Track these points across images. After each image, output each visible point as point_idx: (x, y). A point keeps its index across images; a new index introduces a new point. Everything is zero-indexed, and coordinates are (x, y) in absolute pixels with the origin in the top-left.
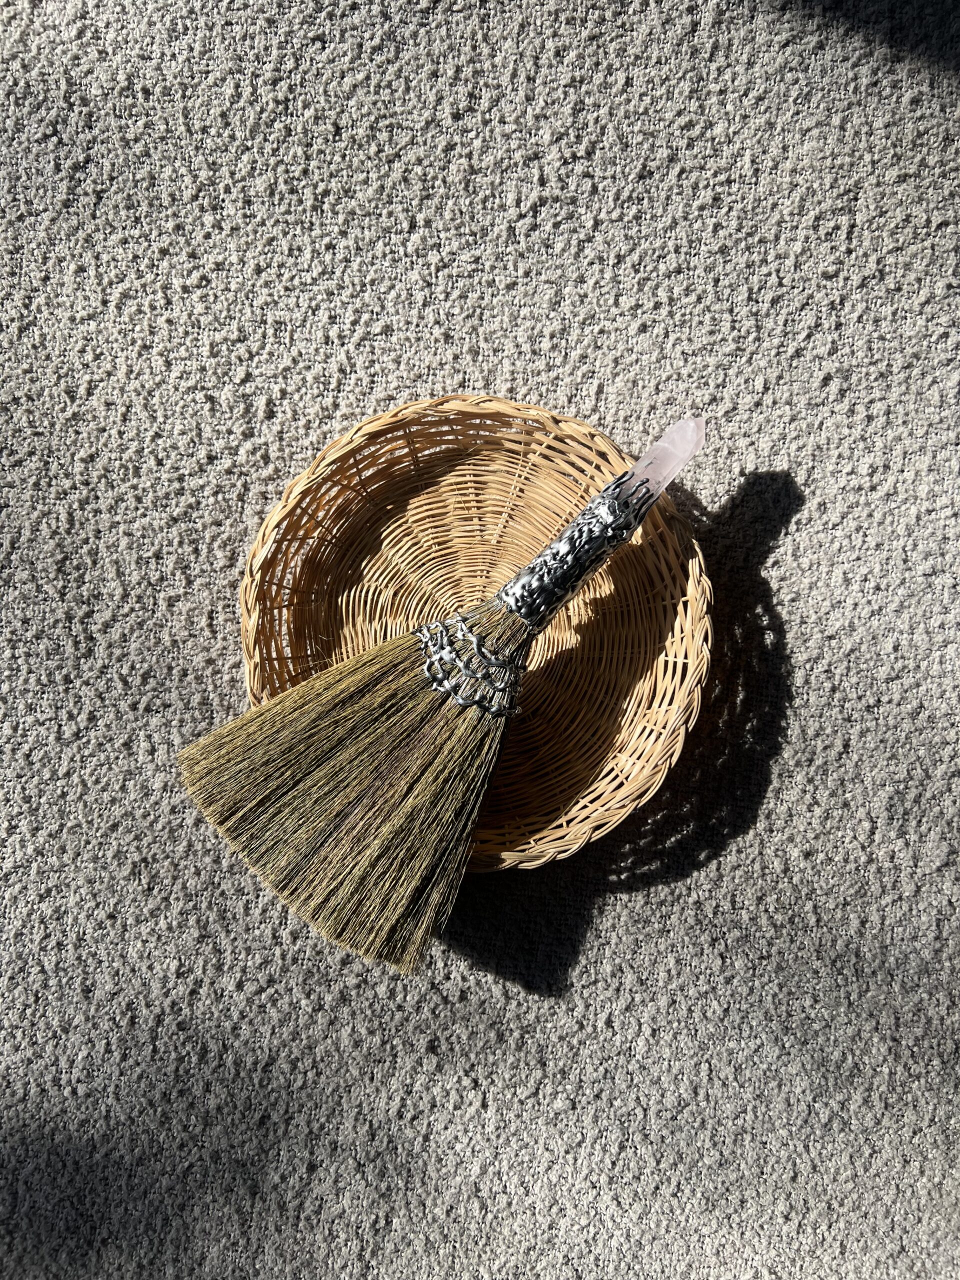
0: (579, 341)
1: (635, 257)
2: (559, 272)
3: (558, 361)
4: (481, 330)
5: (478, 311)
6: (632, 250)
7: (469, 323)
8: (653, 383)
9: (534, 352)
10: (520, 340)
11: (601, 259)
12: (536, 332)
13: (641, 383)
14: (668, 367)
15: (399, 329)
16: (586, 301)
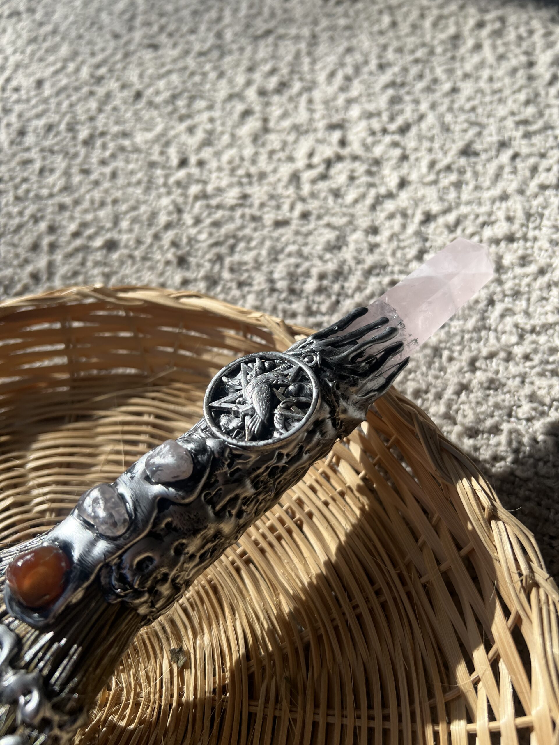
0: (359, 289)
1: (451, 218)
2: (345, 220)
3: (324, 308)
4: (228, 261)
5: (231, 241)
6: (446, 211)
7: (215, 250)
8: (466, 356)
9: (292, 291)
10: (276, 276)
11: (404, 215)
12: (300, 270)
13: (446, 354)
14: (492, 340)
15: (126, 246)
16: (377, 251)
